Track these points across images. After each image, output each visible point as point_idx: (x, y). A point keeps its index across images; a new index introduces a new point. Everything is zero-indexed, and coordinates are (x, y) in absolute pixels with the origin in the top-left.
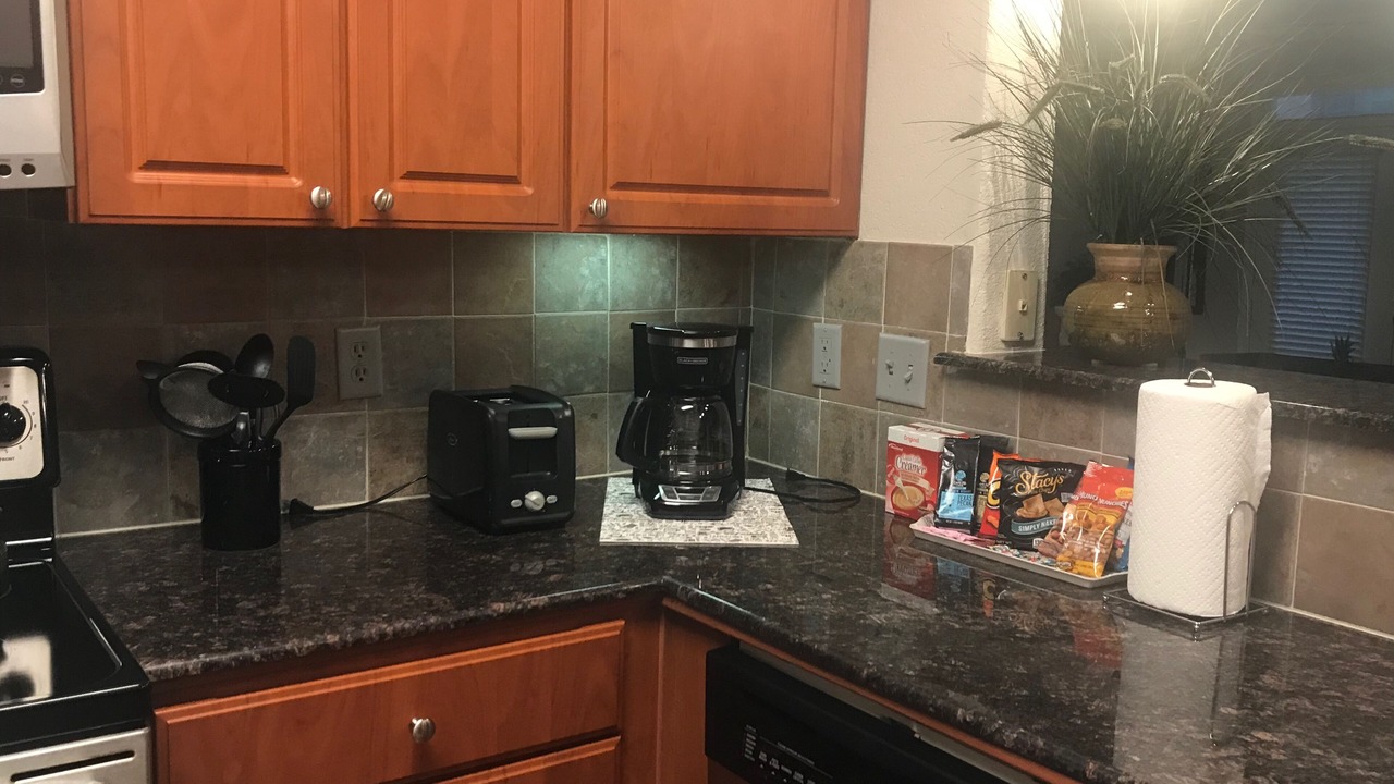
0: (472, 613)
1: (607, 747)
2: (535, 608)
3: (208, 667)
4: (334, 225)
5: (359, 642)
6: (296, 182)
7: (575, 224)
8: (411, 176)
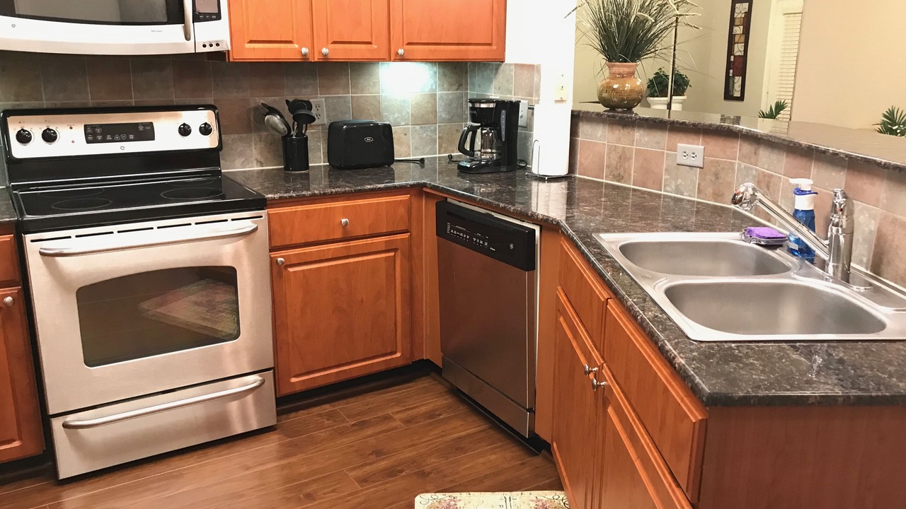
0: (359, 188)
1: (406, 236)
2: (380, 188)
3: (280, 198)
4: (309, 61)
5: (325, 194)
6: (297, 46)
7: (392, 59)
8: (334, 42)
